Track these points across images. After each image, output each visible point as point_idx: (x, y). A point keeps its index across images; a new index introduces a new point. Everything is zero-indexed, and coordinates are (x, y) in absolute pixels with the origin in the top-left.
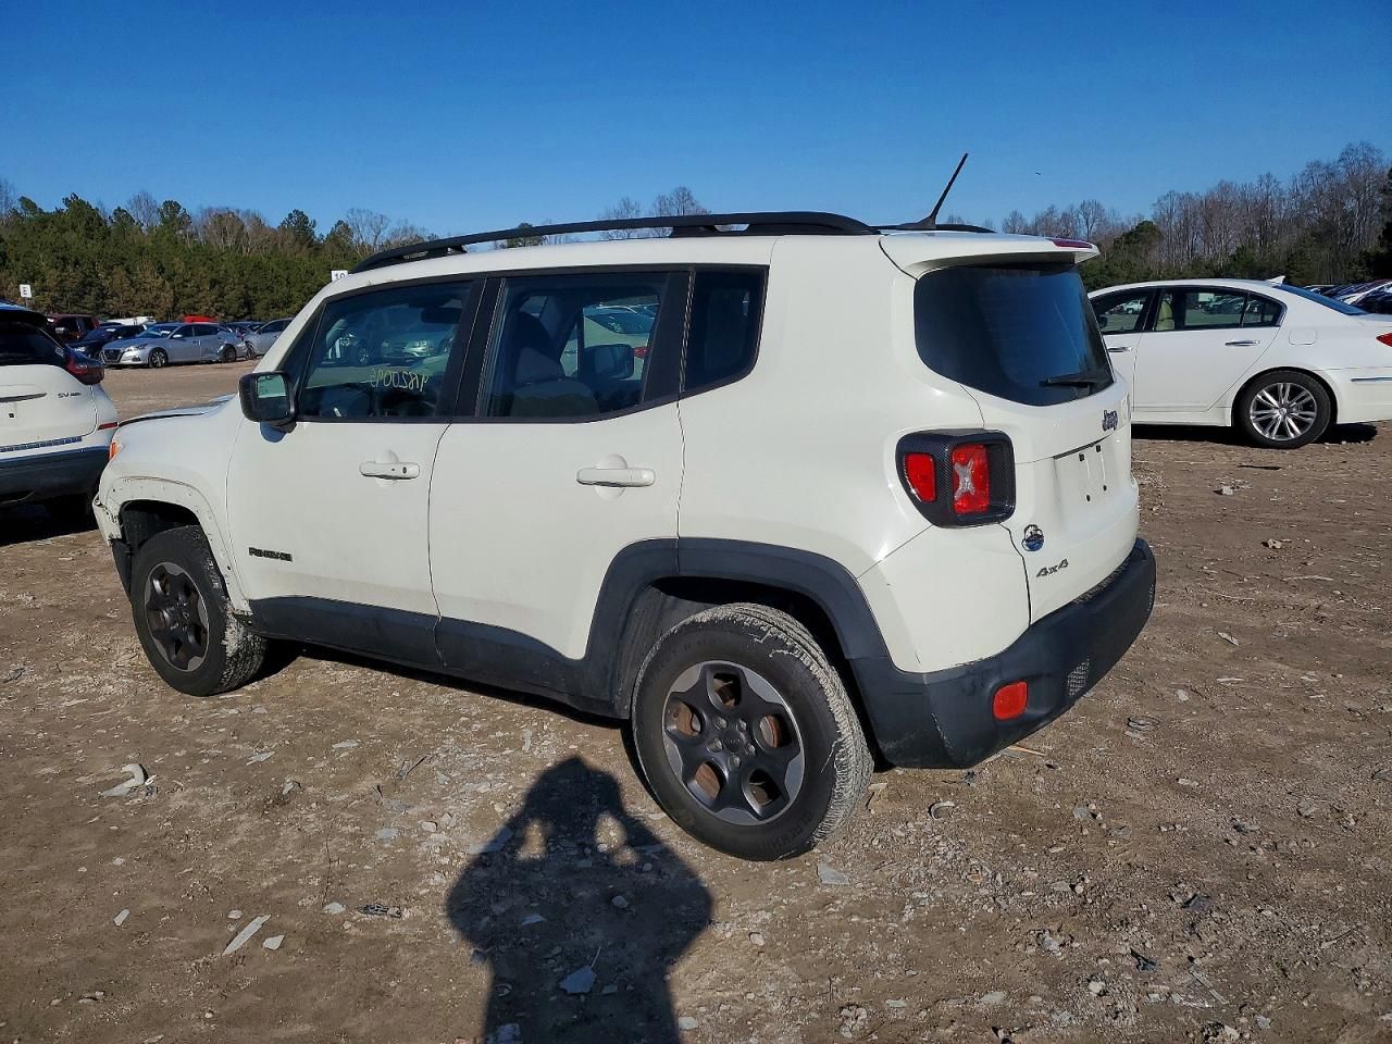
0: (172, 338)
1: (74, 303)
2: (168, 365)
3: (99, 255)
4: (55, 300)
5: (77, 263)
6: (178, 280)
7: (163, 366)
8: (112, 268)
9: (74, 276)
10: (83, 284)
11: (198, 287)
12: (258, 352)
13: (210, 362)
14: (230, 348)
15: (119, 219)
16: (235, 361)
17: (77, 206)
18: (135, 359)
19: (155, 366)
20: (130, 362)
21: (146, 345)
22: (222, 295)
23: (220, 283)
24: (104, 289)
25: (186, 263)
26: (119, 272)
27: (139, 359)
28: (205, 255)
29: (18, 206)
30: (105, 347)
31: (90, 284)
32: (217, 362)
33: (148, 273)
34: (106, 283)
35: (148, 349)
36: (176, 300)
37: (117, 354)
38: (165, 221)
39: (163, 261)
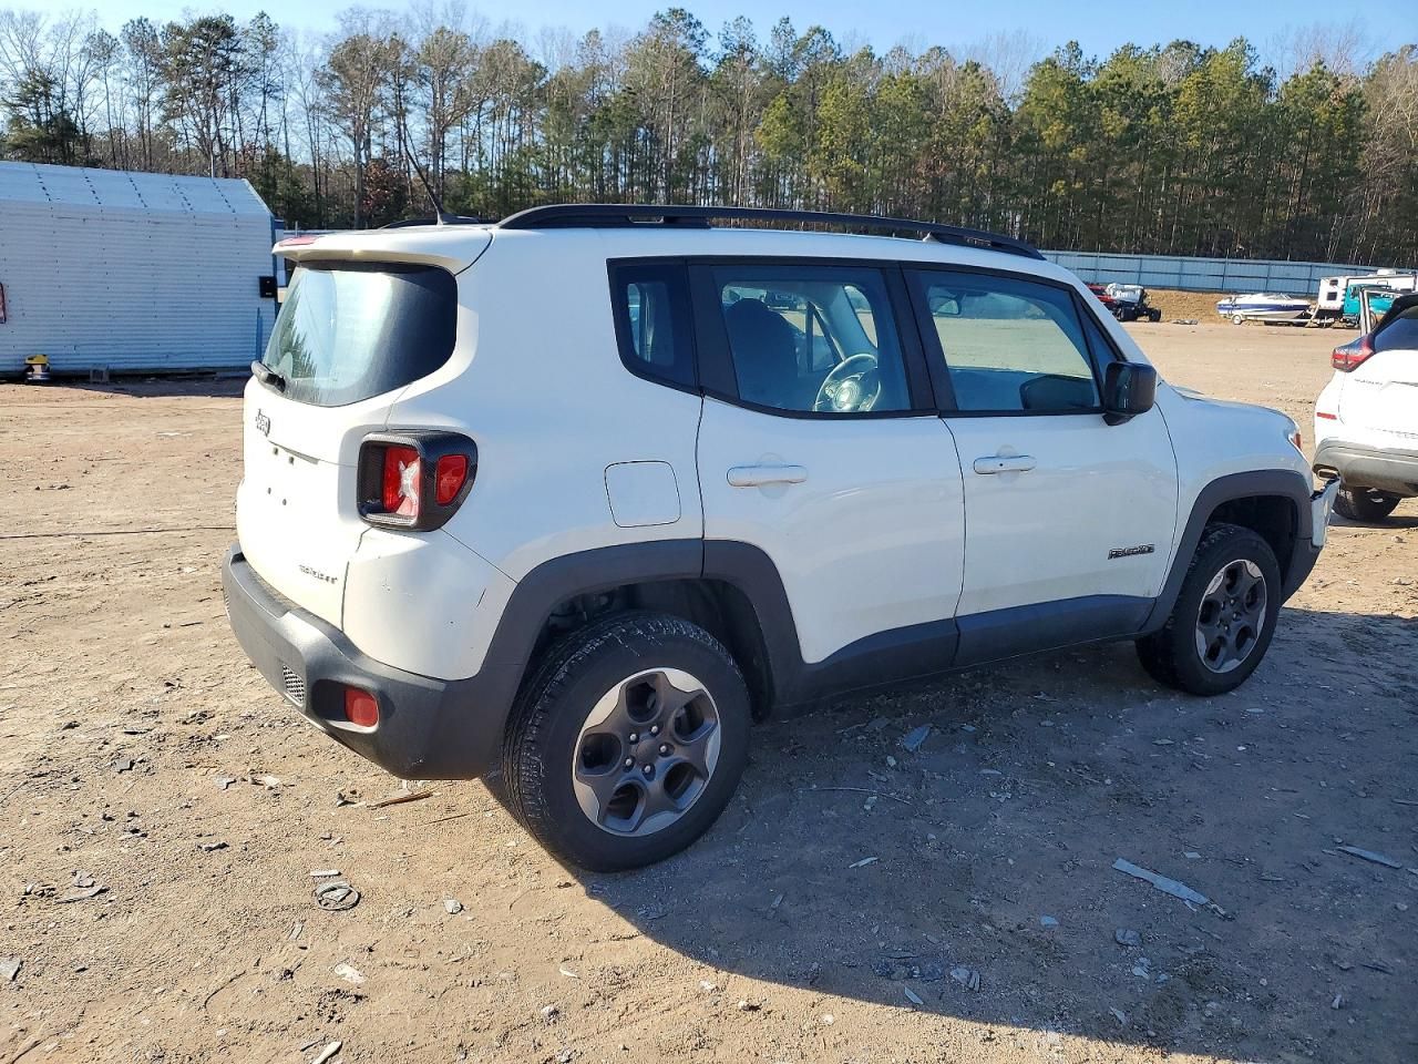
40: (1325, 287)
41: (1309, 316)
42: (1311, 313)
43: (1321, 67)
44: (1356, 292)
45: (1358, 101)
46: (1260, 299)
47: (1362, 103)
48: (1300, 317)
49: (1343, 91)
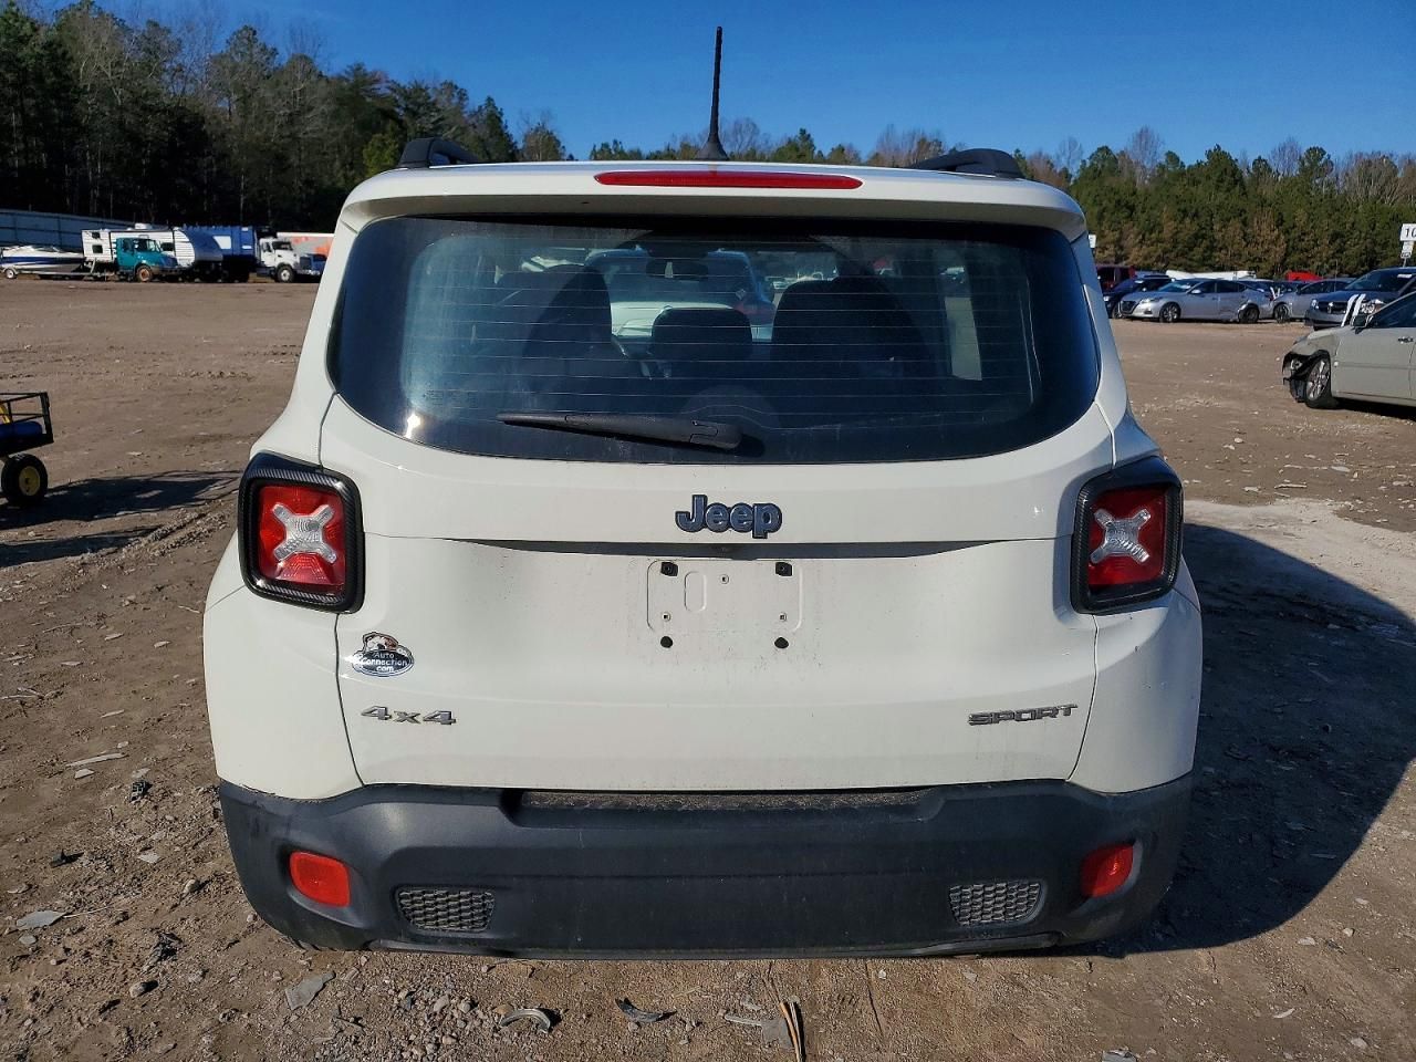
0: (1190, 293)
1: (1183, 254)
2: (1179, 320)
3: (1219, 207)
4: (1165, 252)
5: (1196, 215)
6: (1295, 234)
7: (1174, 321)
8: (1229, 220)
9: (1190, 227)
10: (1196, 236)
11: (1315, 241)
12: (1293, 316)
13: (1227, 322)
14: (1253, 308)
15: (1256, 168)
16: (1256, 323)
17: (1218, 157)
18: (1147, 312)
19: (1165, 321)
20: (1141, 314)
21: (1161, 298)
22: (1341, 251)
23: (1343, 236)
24: (1215, 240)
25: (1309, 215)
26: (1235, 224)
27: (1150, 313)
28: (1336, 205)
29: (1163, 160)
30: (1124, 299)
31: (1203, 237)
32: (1235, 322)
33: (1264, 226)
34: (1218, 236)
35: (1162, 303)
36: (1287, 255)
37: (1132, 305)
38: (1303, 170)
39: (1285, 214)
40: (88, 240)
41: (88, 270)
42: (89, 265)
43: (14, 9)
44: (125, 245)
45: (60, 51)
46: (29, 251)
47: (65, 53)
48: (78, 270)
49: (42, 37)
